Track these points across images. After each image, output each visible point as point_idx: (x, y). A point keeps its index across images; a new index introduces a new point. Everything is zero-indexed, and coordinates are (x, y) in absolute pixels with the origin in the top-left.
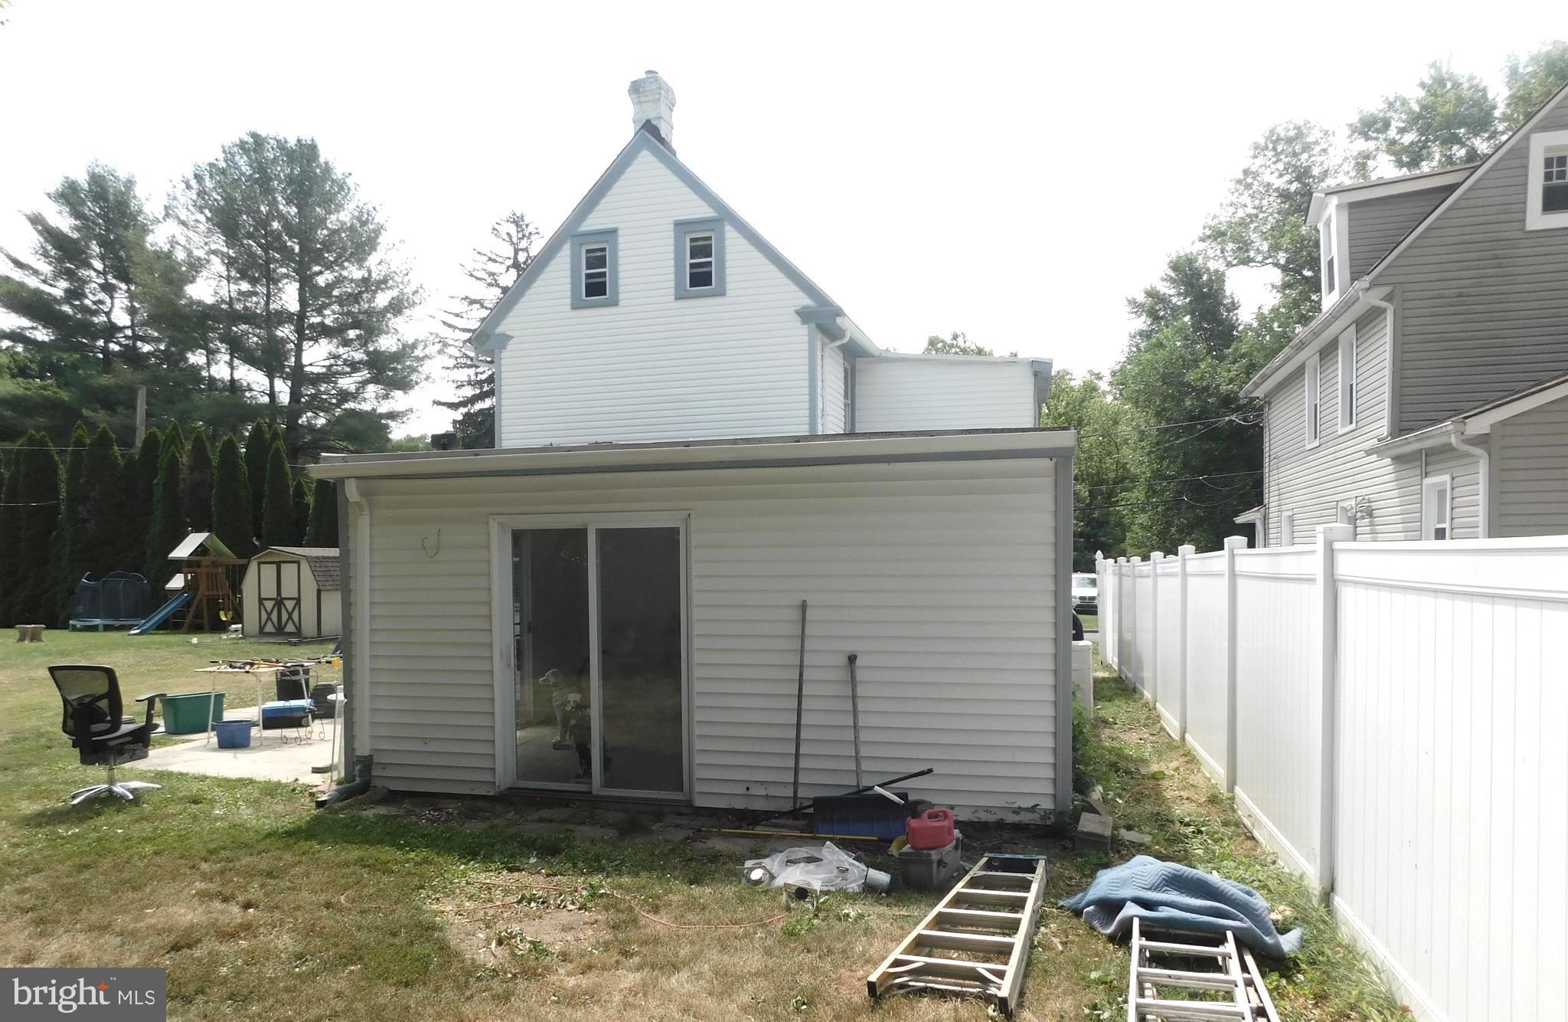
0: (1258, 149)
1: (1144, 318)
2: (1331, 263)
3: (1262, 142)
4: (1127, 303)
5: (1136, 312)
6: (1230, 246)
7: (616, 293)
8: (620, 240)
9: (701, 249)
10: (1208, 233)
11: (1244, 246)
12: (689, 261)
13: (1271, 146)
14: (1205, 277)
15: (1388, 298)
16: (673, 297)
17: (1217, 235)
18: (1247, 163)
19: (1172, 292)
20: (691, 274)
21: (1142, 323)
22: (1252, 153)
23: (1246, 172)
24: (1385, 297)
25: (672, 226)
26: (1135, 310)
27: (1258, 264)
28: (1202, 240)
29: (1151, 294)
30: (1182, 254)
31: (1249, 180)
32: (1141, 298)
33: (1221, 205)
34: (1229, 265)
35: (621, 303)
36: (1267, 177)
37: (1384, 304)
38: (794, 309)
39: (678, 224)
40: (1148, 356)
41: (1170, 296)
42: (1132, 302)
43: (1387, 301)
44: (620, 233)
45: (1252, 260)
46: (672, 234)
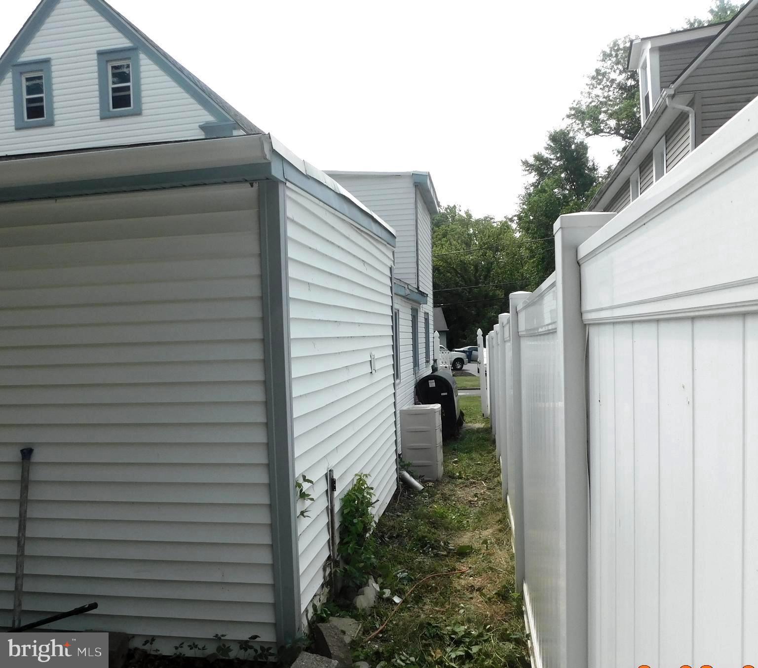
0: (606, 56)
1: (534, 173)
2: (647, 98)
3: (608, 51)
4: (521, 164)
5: (528, 170)
6: (587, 122)
7: (52, 115)
8: (53, 68)
9: (121, 76)
10: (573, 112)
11: (595, 120)
12: (111, 86)
13: (614, 53)
14: (573, 147)
15: (691, 104)
16: (99, 117)
17: (579, 114)
18: (599, 65)
19: (552, 157)
20: (113, 98)
21: (533, 178)
22: (601, 58)
23: (598, 71)
24: (689, 104)
25: (95, 56)
26: (528, 169)
27: (607, 134)
28: (568, 116)
29: (538, 158)
30: (558, 130)
31: (600, 77)
32: (531, 161)
33: (582, 93)
34: (588, 135)
35: (57, 123)
36: (613, 76)
37: (687, 109)
38: (198, 124)
39: (100, 54)
40: (536, 198)
41: (551, 159)
42: (526, 163)
43: (690, 107)
44: (53, 62)
45: (602, 131)
46: (95, 62)
